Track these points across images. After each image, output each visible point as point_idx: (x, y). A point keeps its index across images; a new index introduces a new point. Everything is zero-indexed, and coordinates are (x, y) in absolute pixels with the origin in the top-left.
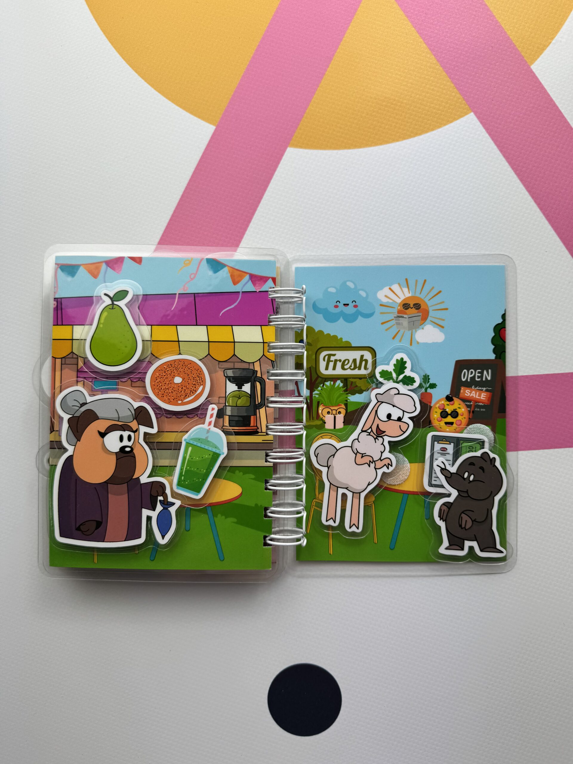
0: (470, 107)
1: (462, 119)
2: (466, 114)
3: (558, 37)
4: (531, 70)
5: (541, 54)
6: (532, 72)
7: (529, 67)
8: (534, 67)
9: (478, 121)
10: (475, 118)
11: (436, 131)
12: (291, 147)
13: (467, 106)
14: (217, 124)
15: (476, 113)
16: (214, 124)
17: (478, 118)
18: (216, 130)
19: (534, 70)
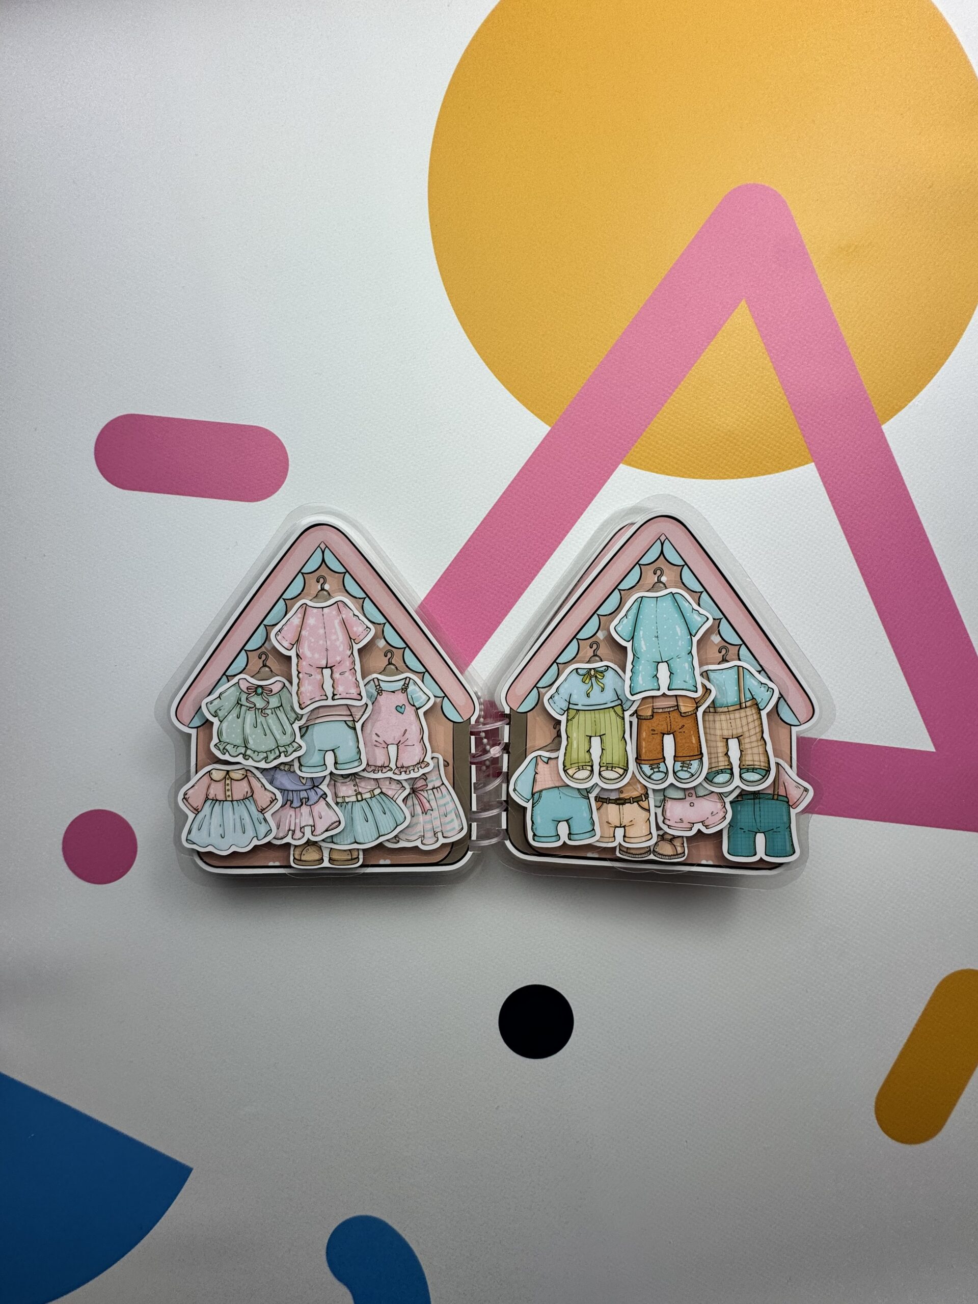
0: (812, 456)
1: (802, 467)
2: (807, 463)
3: (915, 401)
4: (881, 430)
5: (895, 415)
6: (882, 432)
7: (880, 426)
8: (885, 427)
9: (817, 472)
10: (815, 469)
11: (774, 475)
12: (624, 464)
13: (809, 456)
14: (552, 425)
15: (816, 465)
16: (550, 426)
17: (818, 469)
18: (550, 432)
19: (884, 431)
